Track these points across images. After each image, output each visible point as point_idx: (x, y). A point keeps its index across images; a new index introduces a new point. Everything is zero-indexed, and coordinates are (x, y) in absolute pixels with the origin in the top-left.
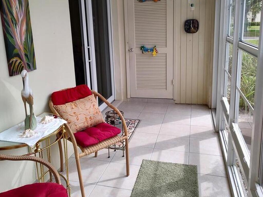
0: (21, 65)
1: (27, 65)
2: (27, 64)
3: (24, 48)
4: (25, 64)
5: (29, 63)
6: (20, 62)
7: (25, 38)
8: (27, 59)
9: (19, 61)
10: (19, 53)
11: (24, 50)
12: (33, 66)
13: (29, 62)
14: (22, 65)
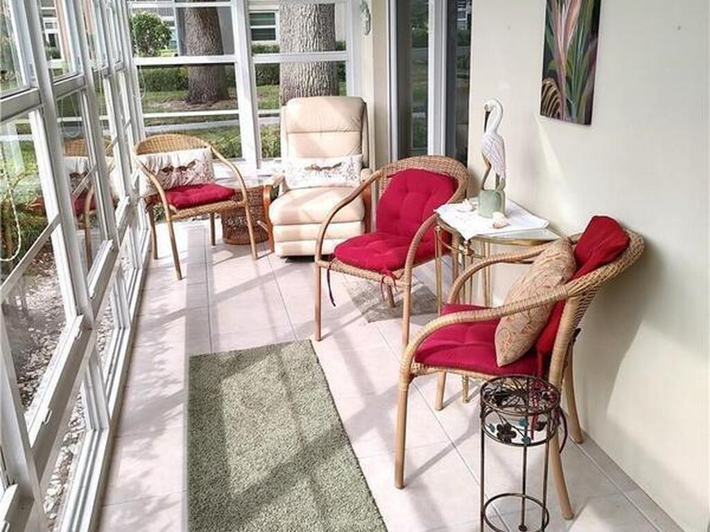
0: (556, 99)
1: (565, 104)
2: (567, 101)
3: (568, 61)
4: (562, 100)
5: (571, 102)
6: (555, 93)
7: (573, 38)
8: (569, 91)
9: (555, 89)
10: (558, 71)
11: (566, 67)
12: (577, 114)
13: (571, 99)
14: (558, 100)
